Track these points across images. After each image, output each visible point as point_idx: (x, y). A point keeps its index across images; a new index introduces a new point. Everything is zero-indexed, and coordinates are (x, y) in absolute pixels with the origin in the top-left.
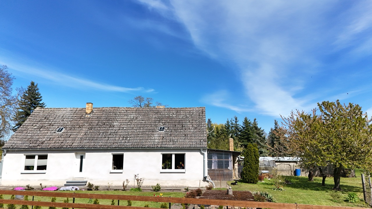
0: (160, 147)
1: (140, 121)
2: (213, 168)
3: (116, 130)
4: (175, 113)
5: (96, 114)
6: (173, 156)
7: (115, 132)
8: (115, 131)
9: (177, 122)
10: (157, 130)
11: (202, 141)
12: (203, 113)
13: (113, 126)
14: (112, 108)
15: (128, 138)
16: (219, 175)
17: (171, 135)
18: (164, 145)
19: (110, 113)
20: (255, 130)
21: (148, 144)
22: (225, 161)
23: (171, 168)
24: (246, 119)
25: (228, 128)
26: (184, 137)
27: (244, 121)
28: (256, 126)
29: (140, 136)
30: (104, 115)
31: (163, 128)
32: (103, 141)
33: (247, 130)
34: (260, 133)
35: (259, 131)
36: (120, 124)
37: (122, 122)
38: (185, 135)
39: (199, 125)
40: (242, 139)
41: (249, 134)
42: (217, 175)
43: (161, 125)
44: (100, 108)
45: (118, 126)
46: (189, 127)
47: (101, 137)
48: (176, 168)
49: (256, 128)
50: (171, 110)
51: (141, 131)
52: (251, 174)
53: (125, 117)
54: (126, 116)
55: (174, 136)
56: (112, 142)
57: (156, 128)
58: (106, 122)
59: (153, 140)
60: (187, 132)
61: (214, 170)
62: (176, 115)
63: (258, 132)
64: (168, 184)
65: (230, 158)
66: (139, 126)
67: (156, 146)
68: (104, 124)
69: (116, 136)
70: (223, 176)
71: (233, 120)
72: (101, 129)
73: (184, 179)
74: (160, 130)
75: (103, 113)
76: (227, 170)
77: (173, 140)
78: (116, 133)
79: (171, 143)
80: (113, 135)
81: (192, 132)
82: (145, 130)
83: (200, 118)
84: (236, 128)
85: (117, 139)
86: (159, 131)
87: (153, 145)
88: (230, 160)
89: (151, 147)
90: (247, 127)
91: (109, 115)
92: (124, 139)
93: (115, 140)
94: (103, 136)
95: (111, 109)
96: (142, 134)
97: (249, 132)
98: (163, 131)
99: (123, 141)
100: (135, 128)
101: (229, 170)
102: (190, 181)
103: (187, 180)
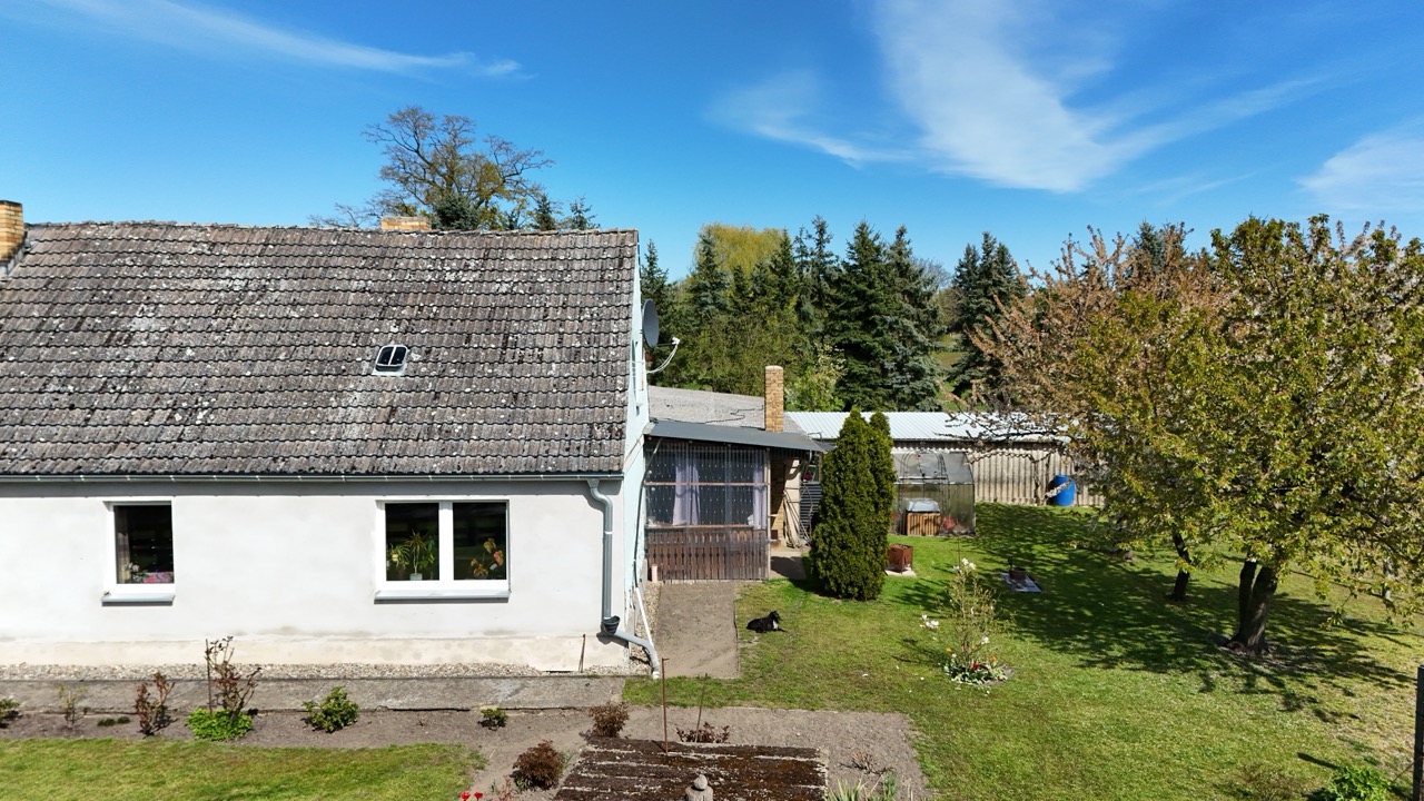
0: (368, 473)
1: (280, 311)
2: (677, 522)
3: (136, 363)
4: (472, 264)
5: (47, 259)
6: (441, 512)
7: (129, 377)
8: (135, 366)
9: (479, 314)
10: (366, 366)
11: (599, 433)
12: (621, 264)
13: (127, 341)
14: (135, 225)
15: (201, 415)
16: (704, 555)
17: (437, 396)
18: (391, 457)
19: (119, 254)
20: (898, 280)
21: (306, 450)
22: (735, 487)
23: (432, 573)
24: (862, 232)
25: (785, 272)
26: (505, 407)
27: (852, 242)
28: (905, 260)
29: (267, 398)
30: (83, 271)
31: (400, 354)
32: (54, 430)
33: (865, 279)
34: (917, 291)
35: (913, 285)
36: (169, 323)
37: (176, 311)
38: (515, 397)
39: (592, 338)
40: (843, 318)
41: (872, 296)
42: (693, 552)
43: (390, 334)
44: (67, 227)
45: (154, 337)
46: (541, 349)
47: (51, 408)
48: (461, 572)
49: (903, 270)
50: (452, 245)
51: (277, 368)
52: (853, 560)
53: (204, 283)
54: (204, 274)
55: (453, 402)
56: (108, 438)
57: (362, 353)
58: (93, 309)
59: (335, 430)
60: (528, 378)
61: (682, 530)
62: (476, 275)
63: (911, 286)
64: (418, 656)
65: (757, 476)
66: (269, 339)
67: (345, 464)
68: (80, 324)
69: (134, 396)
70: (721, 558)
71: (810, 237)
72: (54, 352)
73: (501, 632)
74: (378, 369)
75: (80, 259)
76: (742, 532)
77: (446, 427)
78: (135, 381)
79: (432, 446)
80: (120, 393)
81: (552, 381)
82: (296, 367)
83: (601, 295)
84: (820, 268)
85: (138, 416)
86: (375, 372)
87: (328, 457)
88: (757, 483)
89: (316, 473)
90: (866, 269)
91: (112, 272)
92: (178, 417)
93: (128, 425)
94: (64, 398)
95: (127, 233)
96: (281, 390)
97: (873, 291)
98: (398, 374)
99: (170, 432)
100: (243, 351)
101: (752, 529)
102: (531, 641)
103: (518, 635)
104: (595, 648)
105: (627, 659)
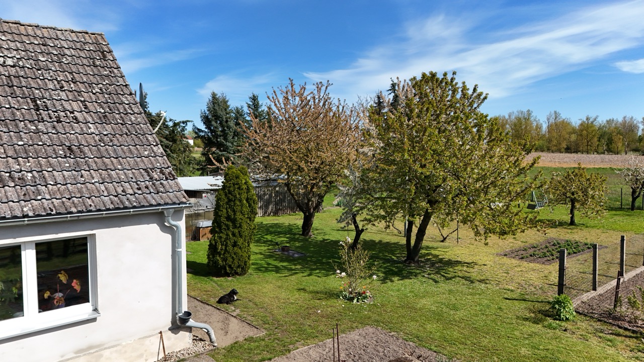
12: (104, 56)
48: (45, 305)
102: (118, 348)
103: (106, 346)
104: (169, 339)
105: (191, 341)
